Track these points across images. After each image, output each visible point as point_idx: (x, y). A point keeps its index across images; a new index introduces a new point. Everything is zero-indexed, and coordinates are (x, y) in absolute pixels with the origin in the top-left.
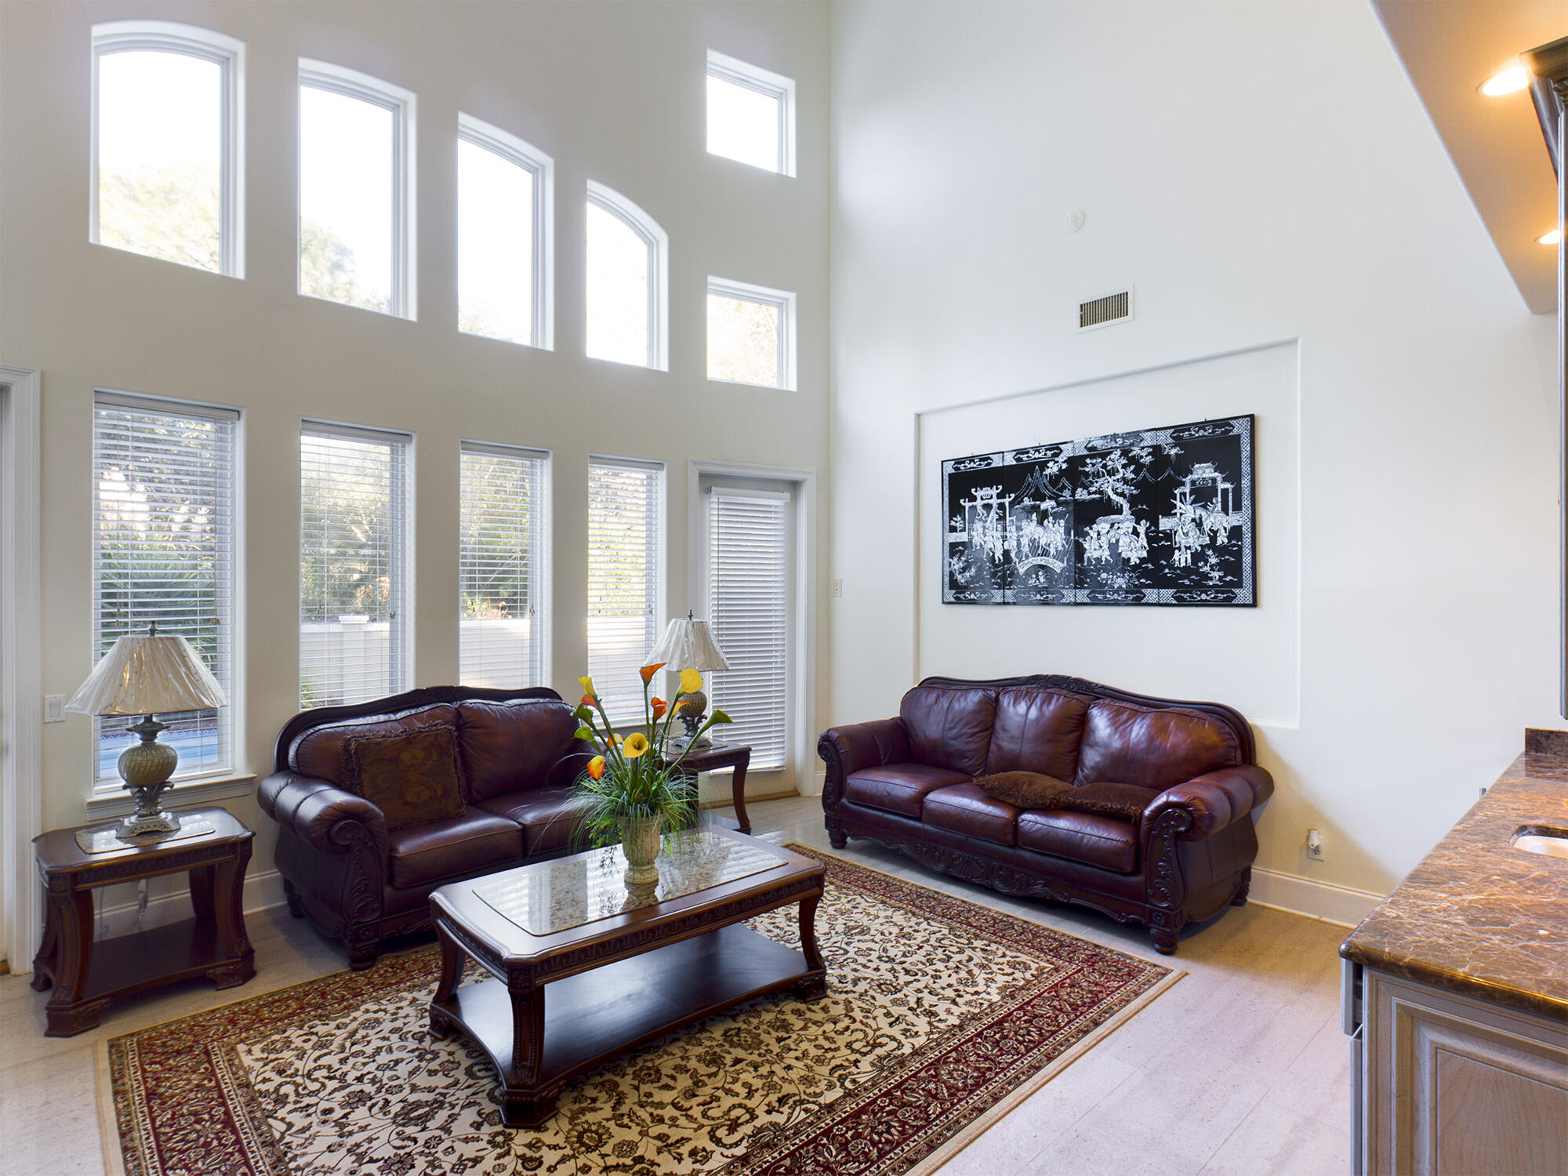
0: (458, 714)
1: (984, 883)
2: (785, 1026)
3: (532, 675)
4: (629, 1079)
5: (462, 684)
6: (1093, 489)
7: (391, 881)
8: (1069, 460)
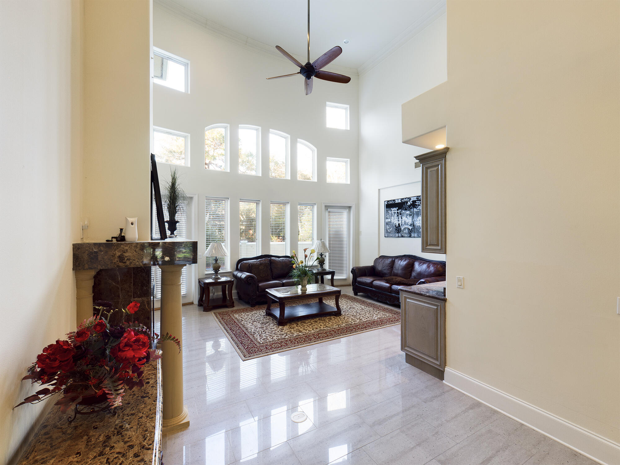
0: (270, 260)
2: (331, 319)
3: (286, 253)
4: (300, 323)
5: (271, 254)
6: (418, 209)
7: (258, 291)
8: (413, 201)
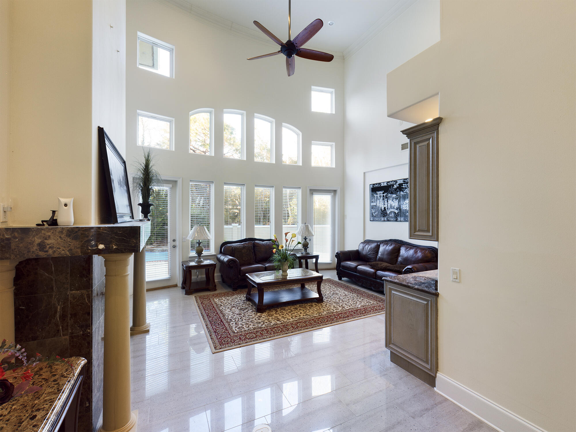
0: (254, 244)
1: (370, 287)
2: (312, 306)
3: (270, 236)
5: (255, 238)
6: (405, 192)
7: (240, 275)
8: (399, 184)
